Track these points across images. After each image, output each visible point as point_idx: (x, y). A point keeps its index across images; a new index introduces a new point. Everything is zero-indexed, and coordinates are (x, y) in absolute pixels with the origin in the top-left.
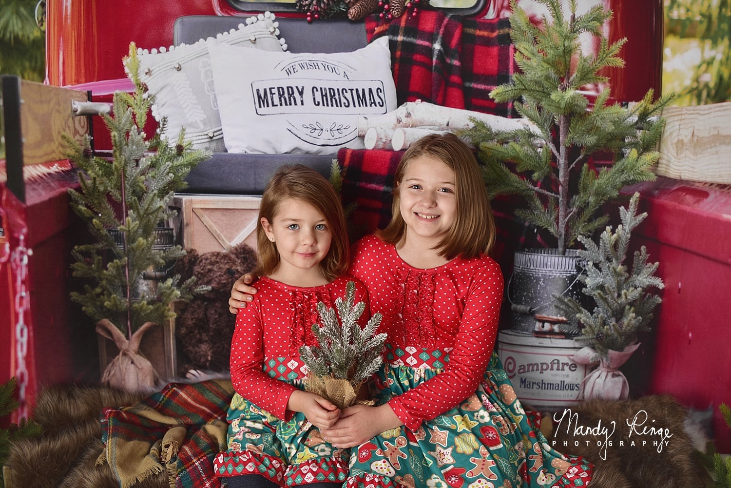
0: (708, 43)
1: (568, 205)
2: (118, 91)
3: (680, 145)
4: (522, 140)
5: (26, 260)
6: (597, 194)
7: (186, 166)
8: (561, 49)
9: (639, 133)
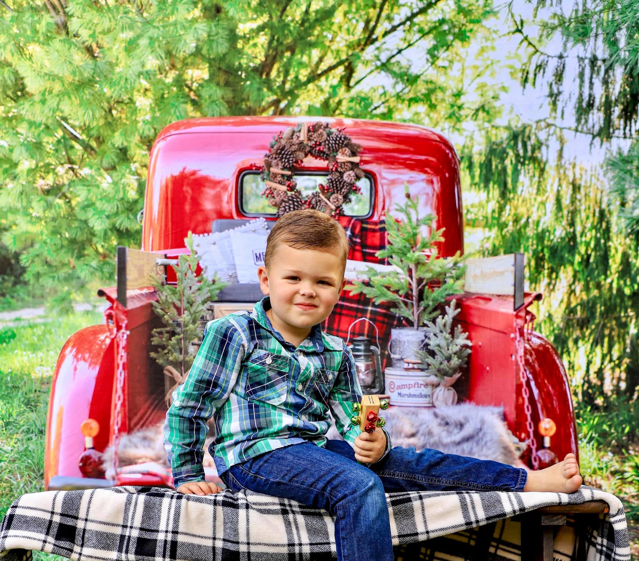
0: (487, 229)
1: (419, 306)
2: (181, 254)
3: (475, 276)
4: (392, 275)
5: (125, 337)
6: (433, 300)
7: (217, 289)
8: (412, 234)
9: (454, 272)
